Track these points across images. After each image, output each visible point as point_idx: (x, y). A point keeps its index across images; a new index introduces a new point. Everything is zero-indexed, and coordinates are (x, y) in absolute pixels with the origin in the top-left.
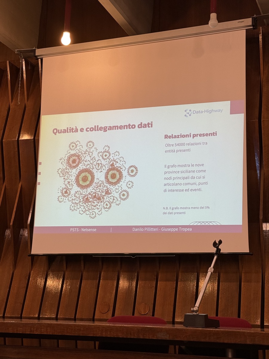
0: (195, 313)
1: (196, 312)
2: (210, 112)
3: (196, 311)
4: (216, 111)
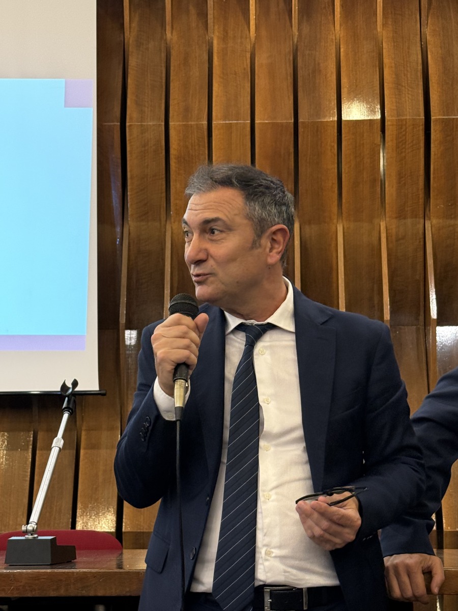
0: (30, 537)
1: (32, 535)
3: (33, 530)
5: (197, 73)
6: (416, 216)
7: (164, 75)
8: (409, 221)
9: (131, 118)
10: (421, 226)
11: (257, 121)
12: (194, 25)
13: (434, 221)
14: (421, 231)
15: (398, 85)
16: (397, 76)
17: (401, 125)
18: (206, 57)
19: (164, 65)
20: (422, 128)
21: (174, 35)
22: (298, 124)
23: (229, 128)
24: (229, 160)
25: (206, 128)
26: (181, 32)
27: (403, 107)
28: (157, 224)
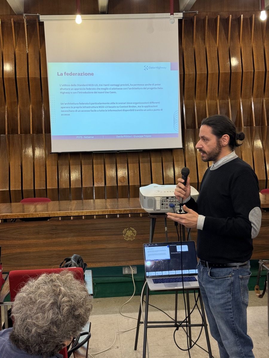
2: (159, 68)
4: (162, 68)
5: (203, 57)
7: (194, 58)
8: (259, 98)
9: (186, 72)
10: (262, 100)
11: (220, 72)
12: (201, 43)
13: (266, 98)
15: (258, 61)
16: (257, 58)
17: (259, 72)
18: (205, 53)
19: (194, 55)
20: (264, 73)
21: (195, 46)
22: (231, 73)
23: (213, 74)
24: (212, 83)
25: (207, 74)
26: (197, 45)
27: (259, 67)
28: (192, 101)
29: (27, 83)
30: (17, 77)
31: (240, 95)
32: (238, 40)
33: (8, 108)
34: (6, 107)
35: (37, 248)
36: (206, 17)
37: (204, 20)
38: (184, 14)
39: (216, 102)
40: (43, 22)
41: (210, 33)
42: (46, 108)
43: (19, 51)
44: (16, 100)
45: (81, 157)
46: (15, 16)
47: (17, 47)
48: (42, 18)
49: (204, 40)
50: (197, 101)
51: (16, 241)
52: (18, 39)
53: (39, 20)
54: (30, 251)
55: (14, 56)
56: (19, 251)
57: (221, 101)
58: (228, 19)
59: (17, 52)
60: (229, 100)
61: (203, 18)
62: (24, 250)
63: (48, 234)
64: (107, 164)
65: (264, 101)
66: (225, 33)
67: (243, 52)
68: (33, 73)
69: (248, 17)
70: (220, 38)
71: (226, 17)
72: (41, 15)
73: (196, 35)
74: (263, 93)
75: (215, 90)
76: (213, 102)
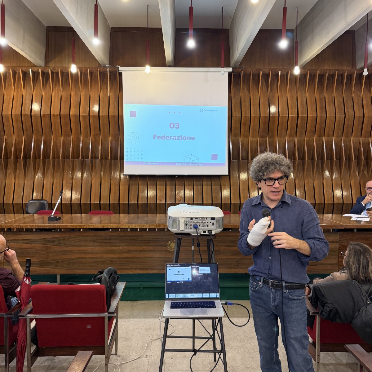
5: (247, 104)
6: (294, 137)
7: (240, 104)
8: (292, 138)
9: (233, 114)
11: (261, 115)
12: (246, 92)
13: (297, 138)
14: (294, 140)
16: (291, 105)
18: (249, 100)
19: (240, 102)
20: (297, 118)
21: (242, 95)
22: (270, 116)
23: (255, 117)
24: (254, 124)
25: (250, 117)
26: (243, 94)
27: (293, 113)
28: (237, 138)
29: (108, 120)
30: (100, 114)
31: (276, 135)
32: (277, 91)
33: (93, 139)
34: (91, 138)
35: (93, 255)
36: (250, 72)
37: (250, 74)
38: (233, 69)
39: (257, 139)
40: (122, 73)
41: (253, 85)
42: (121, 140)
43: (103, 94)
44: (99, 133)
45: (148, 179)
46: (101, 68)
47: (101, 91)
48: (121, 69)
49: (249, 90)
50: (241, 138)
51: (75, 248)
52: (102, 85)
53: (119, 71)
54: (87, 257)
55: (98, 98)
56: (77, 256)
57: (261, 139)
58: (268, 75)
59: (101, 95)
60: (268, 138)
61: (248, 73)
62: (82, 256)
63: (103, 242)
64: (168, 185)
65: (296, 140)
66: (266, 85)
67: (280, 100)
68: (113, 111)
69: (285, 73)
70: (262, 88)
71: (267, 73)
72: (120, 66)
73: (242, 86)
74: (295, 133)
75: (256, 130)
76: (255, 139)
